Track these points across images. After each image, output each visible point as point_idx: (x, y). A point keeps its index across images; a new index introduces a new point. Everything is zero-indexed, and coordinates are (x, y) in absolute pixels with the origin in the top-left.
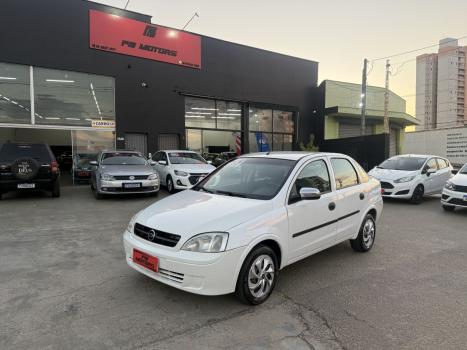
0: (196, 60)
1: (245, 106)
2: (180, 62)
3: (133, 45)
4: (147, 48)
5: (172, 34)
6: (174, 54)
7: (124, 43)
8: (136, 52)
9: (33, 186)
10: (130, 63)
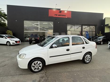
0: (70, 16)
1: (82, 25)
2: (66, 17)
3: (57, 15)
4: (59, 15)
5: (66, 12)
6: (65, 16)
7: (55, 15)
8: (57, 16)
9: (35, 42)
10: (56, 18)
